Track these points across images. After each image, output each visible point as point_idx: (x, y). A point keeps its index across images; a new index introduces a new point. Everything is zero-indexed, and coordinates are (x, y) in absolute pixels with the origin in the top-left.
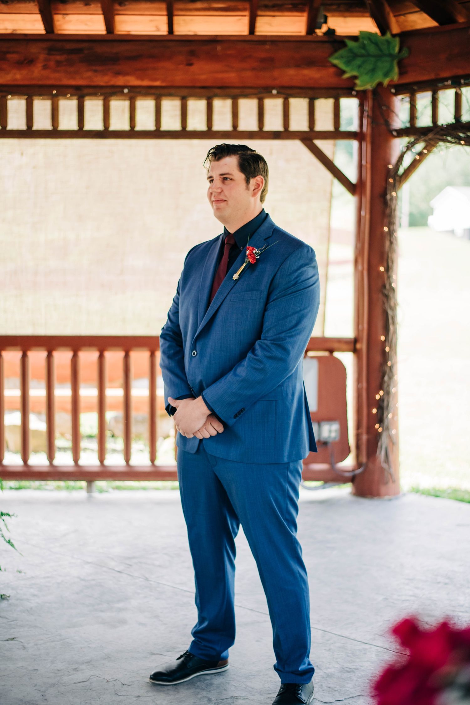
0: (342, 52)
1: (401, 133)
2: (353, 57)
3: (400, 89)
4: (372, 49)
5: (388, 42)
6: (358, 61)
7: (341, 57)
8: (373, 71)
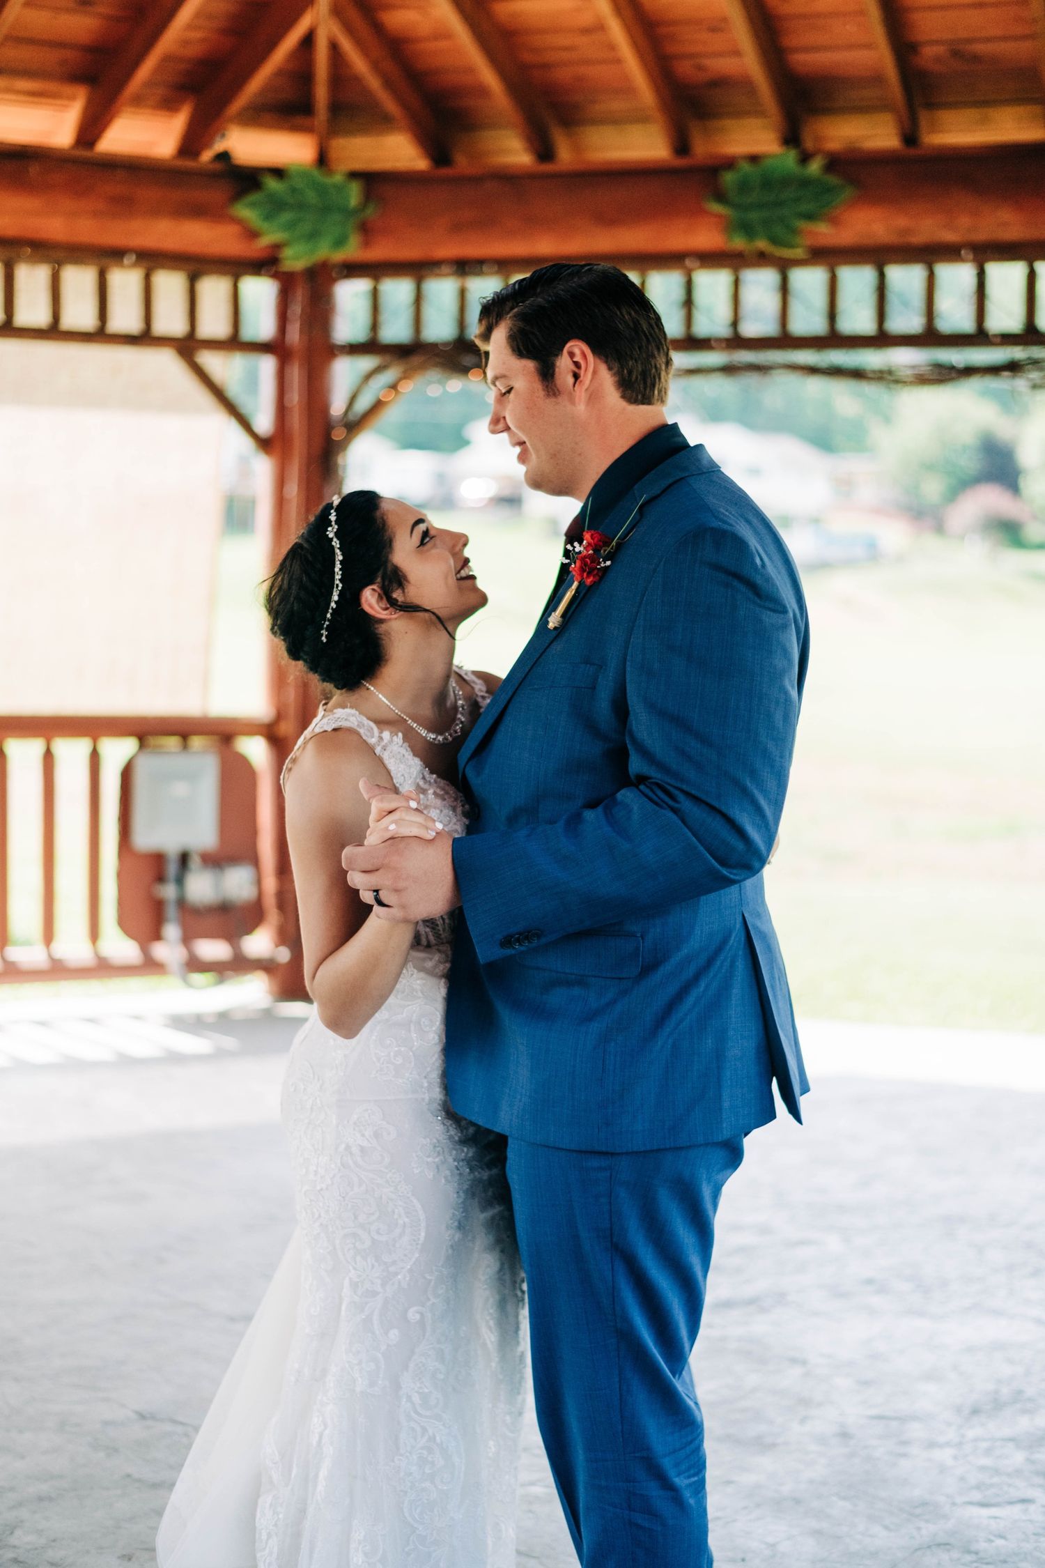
0: (254, 197)
1: (355, 349)
2: (275, 207)
3: (352, 270)
4: (311, 197)
5: (339, 189)
6: (286, 216)
7: (253, 205)
8: (313, 236)
